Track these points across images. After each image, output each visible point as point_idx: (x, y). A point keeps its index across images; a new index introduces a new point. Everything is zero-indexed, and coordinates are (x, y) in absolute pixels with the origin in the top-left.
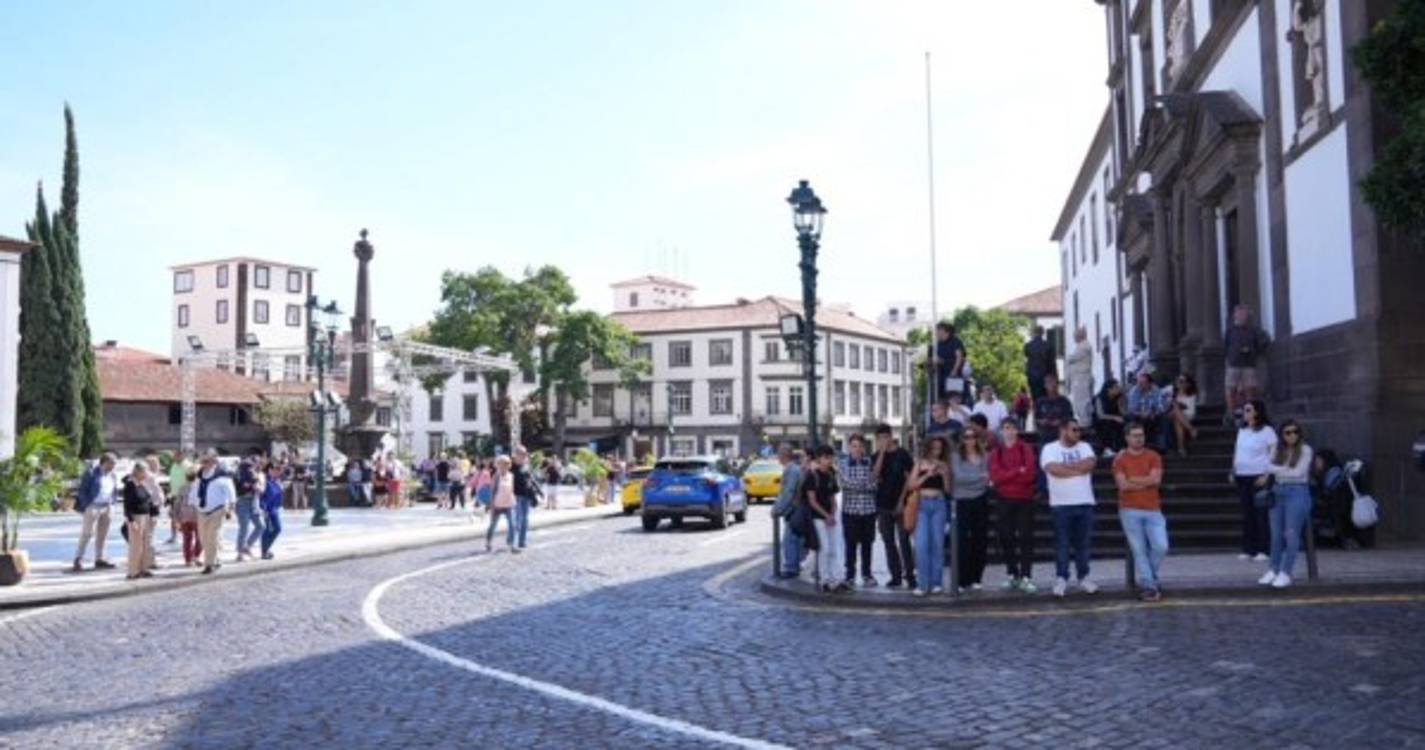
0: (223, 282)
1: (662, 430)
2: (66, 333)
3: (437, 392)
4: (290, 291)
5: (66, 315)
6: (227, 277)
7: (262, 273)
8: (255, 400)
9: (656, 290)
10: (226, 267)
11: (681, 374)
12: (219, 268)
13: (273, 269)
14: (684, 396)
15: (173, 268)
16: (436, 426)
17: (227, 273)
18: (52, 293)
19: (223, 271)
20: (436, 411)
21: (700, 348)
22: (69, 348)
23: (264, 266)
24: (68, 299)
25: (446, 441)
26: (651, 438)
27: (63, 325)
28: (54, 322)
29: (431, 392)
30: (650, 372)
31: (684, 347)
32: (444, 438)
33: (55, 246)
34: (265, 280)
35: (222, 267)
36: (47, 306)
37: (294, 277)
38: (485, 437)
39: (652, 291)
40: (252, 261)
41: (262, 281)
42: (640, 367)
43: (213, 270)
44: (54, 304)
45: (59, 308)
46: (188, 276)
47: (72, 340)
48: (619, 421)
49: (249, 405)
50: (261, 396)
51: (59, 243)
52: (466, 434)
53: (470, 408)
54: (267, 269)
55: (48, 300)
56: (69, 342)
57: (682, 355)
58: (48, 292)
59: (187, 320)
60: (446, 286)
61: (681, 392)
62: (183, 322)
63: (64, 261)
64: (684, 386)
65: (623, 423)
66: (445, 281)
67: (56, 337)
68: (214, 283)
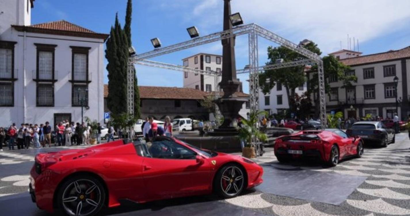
0: (196, 62)
1: (362, 106)
2: (122, 70)
3: (267, 95)
4: (217, 63)
5: (122, 63)
6: (197, 61)
7: (208, 58)
8: (203, 98)
9: (347, 54)
10: (197, 57)
11: (370, 81)
12: (195, 58)
13: (211, 57)
14: (371, 91)
15: (183, 60)
16: (267, 107)
17: (197, 59)
18: (117, 55)
19: (196, 58)
20: (267, 101)
21: (379, 70)
22: (123, 76)
23: (208, 56)
24: (123, 57)
25: (272, 112)
26: (356, 109)
27: (121, 67)
28: (118, 66)
29: (265, 94)
30: (356, 81)
31: (370, 70)
32: (270, 111)
33: (119, 36)
34: (209, 61)
35: (196, 57)
36: (115, 59)
37: (218, 59)
38: (287, 110)
39: (346, 54)
40: (205, 54)
41: (208, 61)
42: (352, 79)
43: (193, 58)
44: (118, 59)
45: (119, 60)
46: (187, 61)
47: (124, 72)
48: (341, 103)
49: (200, 100)
50: (205, 97)
51: (120, 35)
52: (278, 109)
53: (280, 99)
54: (210, 57)
55: (116, 57)
56: (123, 73)
57: (369, 73)
58: (116, 54)
59: (187, 76)
60: (269, 53)
61: (370, 89)
62: (186, 76)
63: (122, 42)
64: (372, 87)
65: (343, 104)
66: (269, 51)
67: (118, 72)
68: (194, 63)
